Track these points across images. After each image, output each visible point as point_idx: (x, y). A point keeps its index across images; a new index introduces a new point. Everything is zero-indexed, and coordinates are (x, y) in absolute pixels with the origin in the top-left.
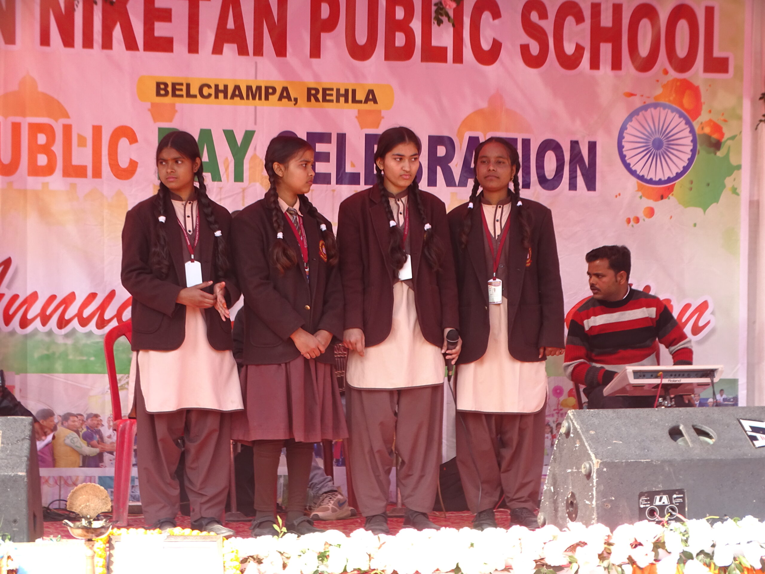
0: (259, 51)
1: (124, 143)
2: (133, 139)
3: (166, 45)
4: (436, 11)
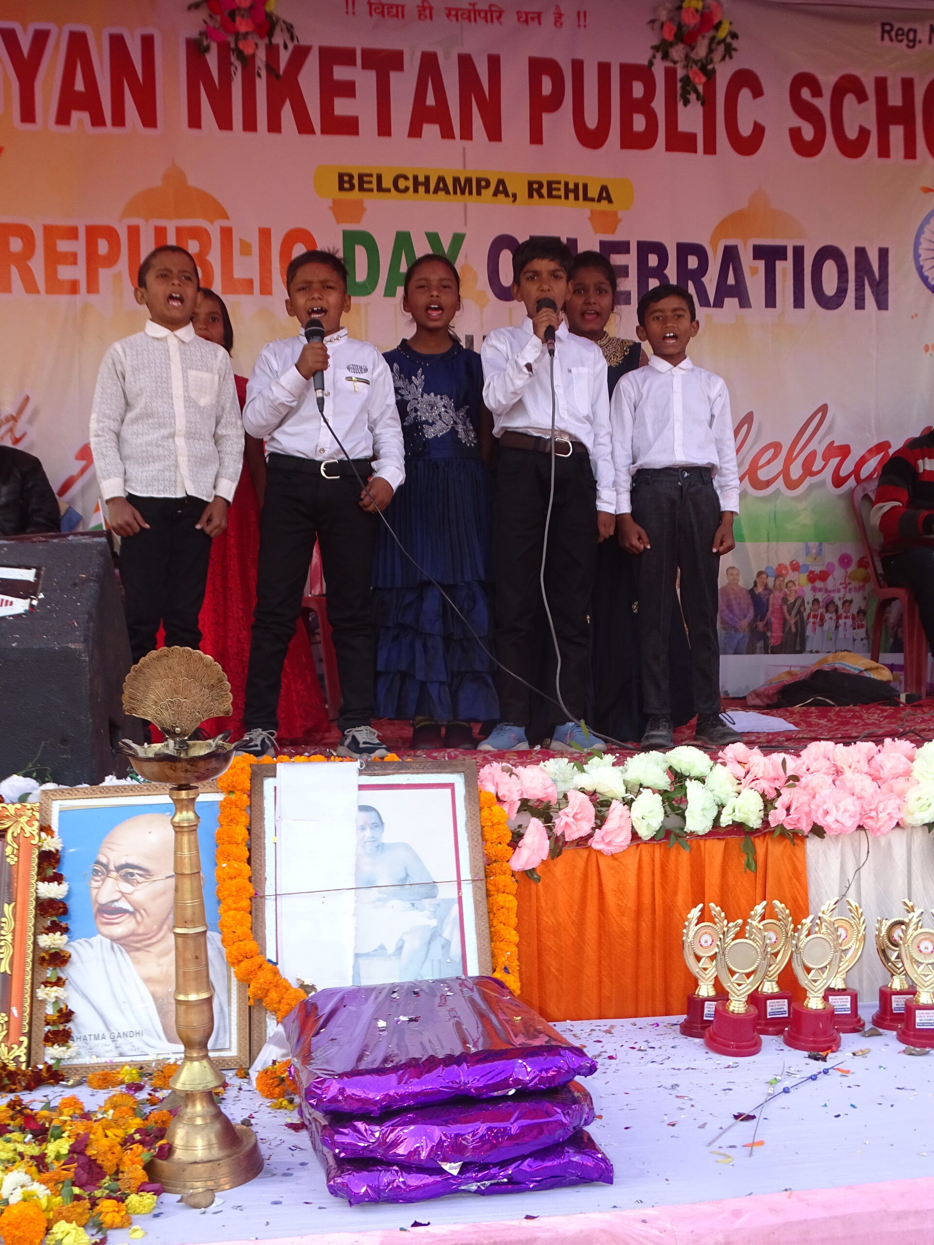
0: (466, 135)
3: (349, 126)
4: (683, 88)
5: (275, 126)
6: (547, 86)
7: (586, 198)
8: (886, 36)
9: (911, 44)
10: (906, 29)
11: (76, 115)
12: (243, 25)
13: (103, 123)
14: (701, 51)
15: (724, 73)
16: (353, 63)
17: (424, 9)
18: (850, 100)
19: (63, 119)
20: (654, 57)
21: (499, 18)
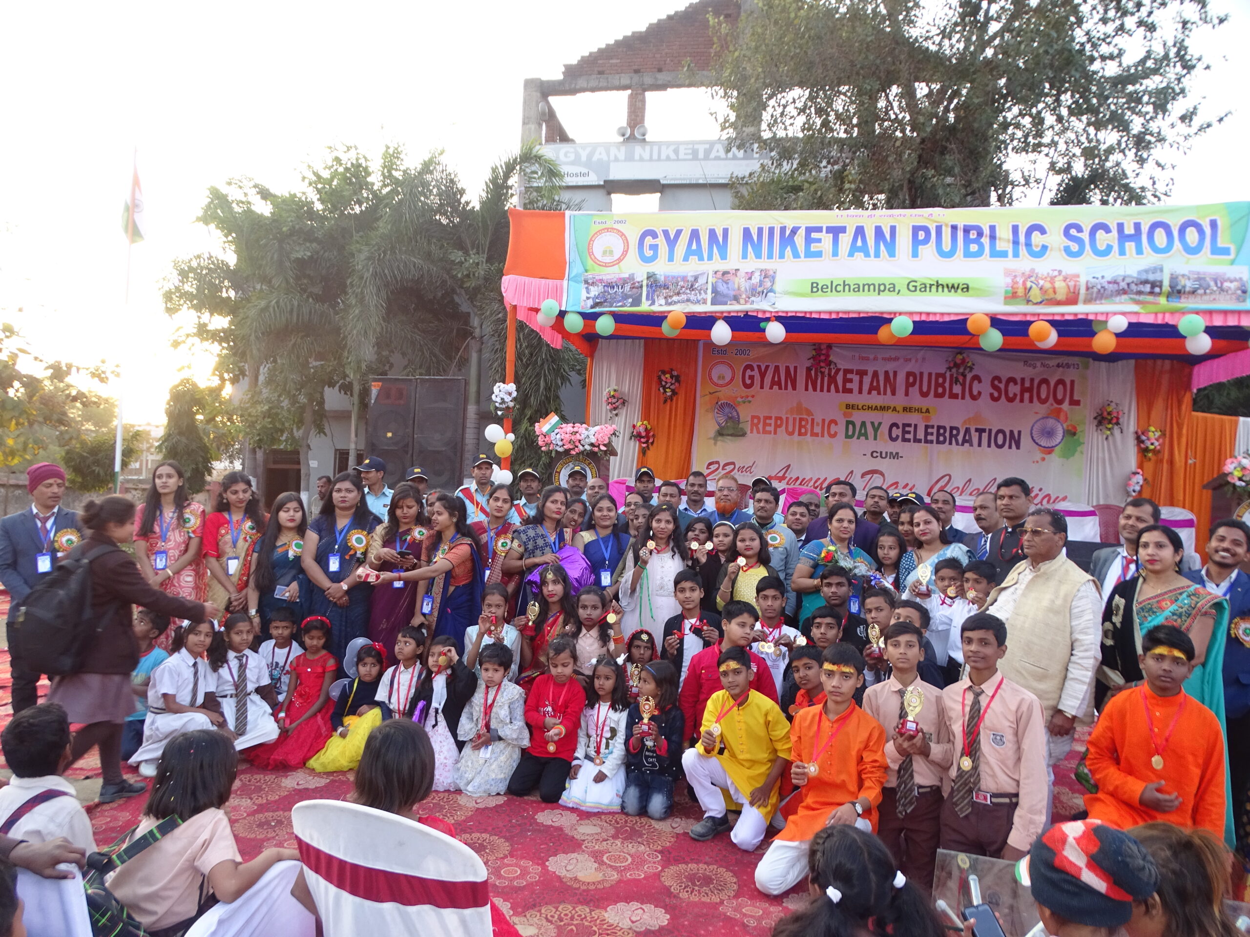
0: (885, 394)
1: (833, 425)
2: (836, 424)
3: (850, 391)
4: (955, 380)
5: (829, 390)
6: (911, 379)
7: (921, 412)
8: (1025, 365)
9: (1034, 368)
10: (1032, 363)
11: (775, 387)
12: (822, 364)
13: (782, 389)
14: (961, 370)
15: (969, 376)
16: (853, 373)
17: (875, 361)
20: (946, 371)
21: (898, 362)
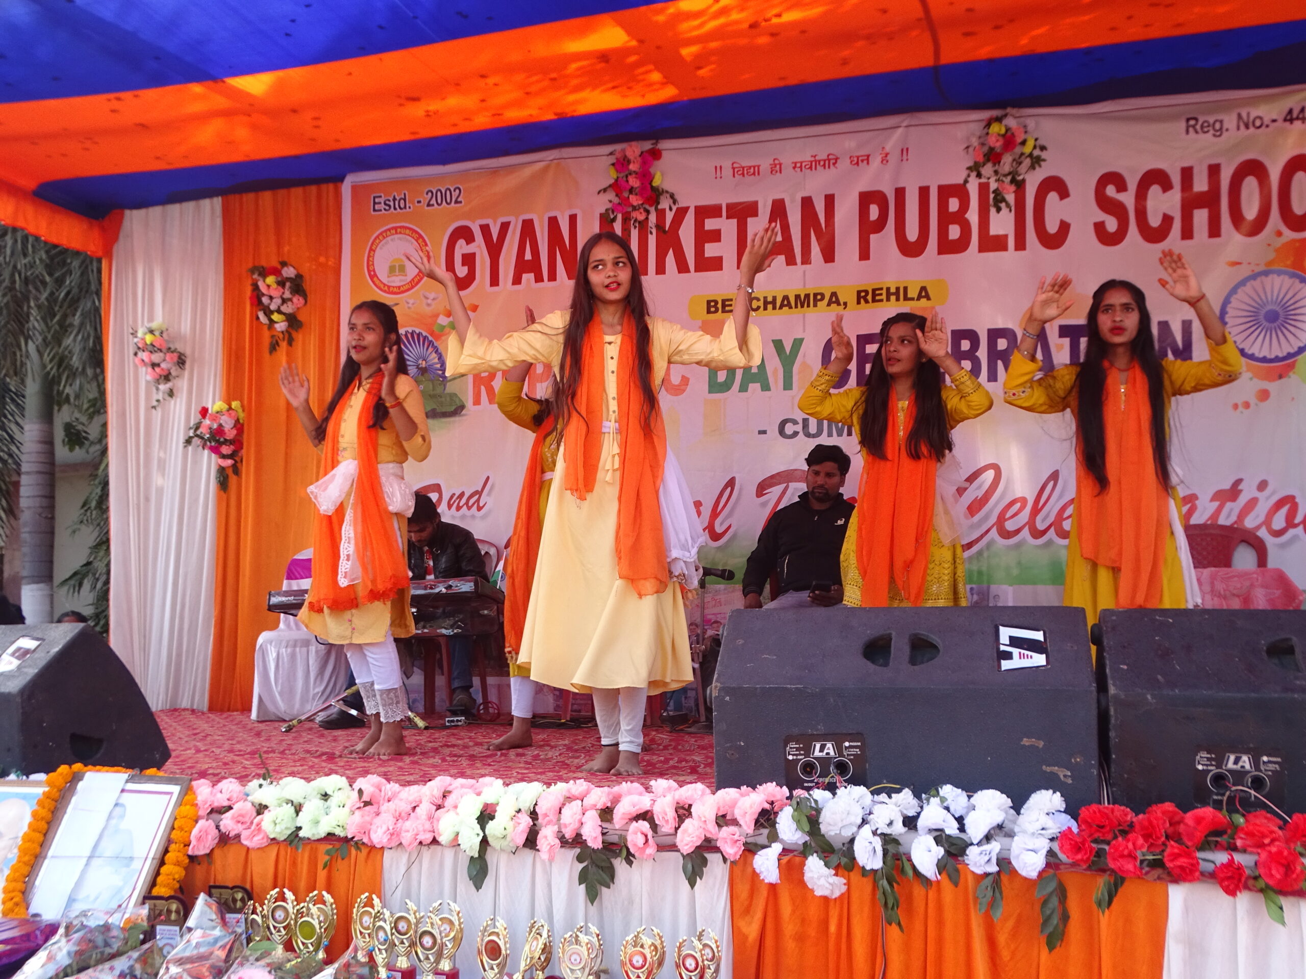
0: (806, 260)
3: (716, 264)
4: (994, 198)
5: (661, 269)
6: (874, 212)
7: (906, 298)
8: (1191, 129)
9: (1218, 133)
10: (1211, 121)
11: (525, 277)
12: (635, 200)
13: (542, 281)
14: (1008, 167)
15: (1032, 183)
16: (721, 216)
17: (776, 165)
18: (1155, 190)
19: (517, 281)
20: (969, 176)
21: (834, 164)
